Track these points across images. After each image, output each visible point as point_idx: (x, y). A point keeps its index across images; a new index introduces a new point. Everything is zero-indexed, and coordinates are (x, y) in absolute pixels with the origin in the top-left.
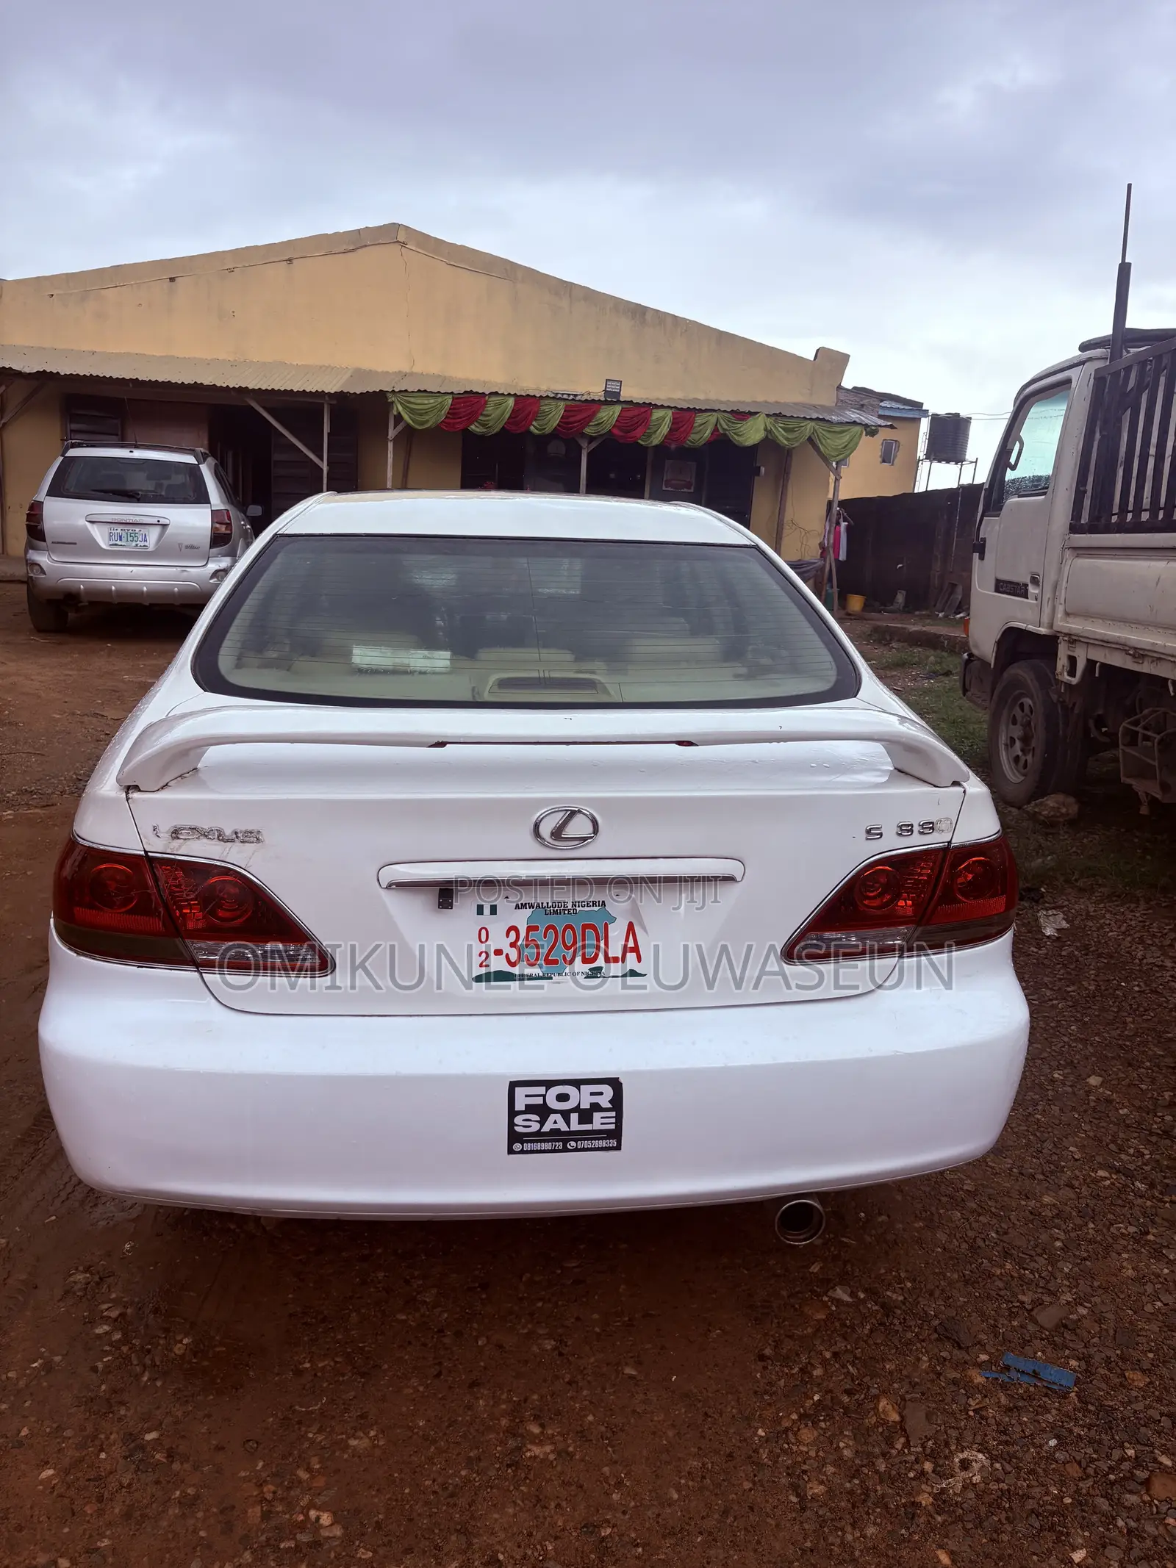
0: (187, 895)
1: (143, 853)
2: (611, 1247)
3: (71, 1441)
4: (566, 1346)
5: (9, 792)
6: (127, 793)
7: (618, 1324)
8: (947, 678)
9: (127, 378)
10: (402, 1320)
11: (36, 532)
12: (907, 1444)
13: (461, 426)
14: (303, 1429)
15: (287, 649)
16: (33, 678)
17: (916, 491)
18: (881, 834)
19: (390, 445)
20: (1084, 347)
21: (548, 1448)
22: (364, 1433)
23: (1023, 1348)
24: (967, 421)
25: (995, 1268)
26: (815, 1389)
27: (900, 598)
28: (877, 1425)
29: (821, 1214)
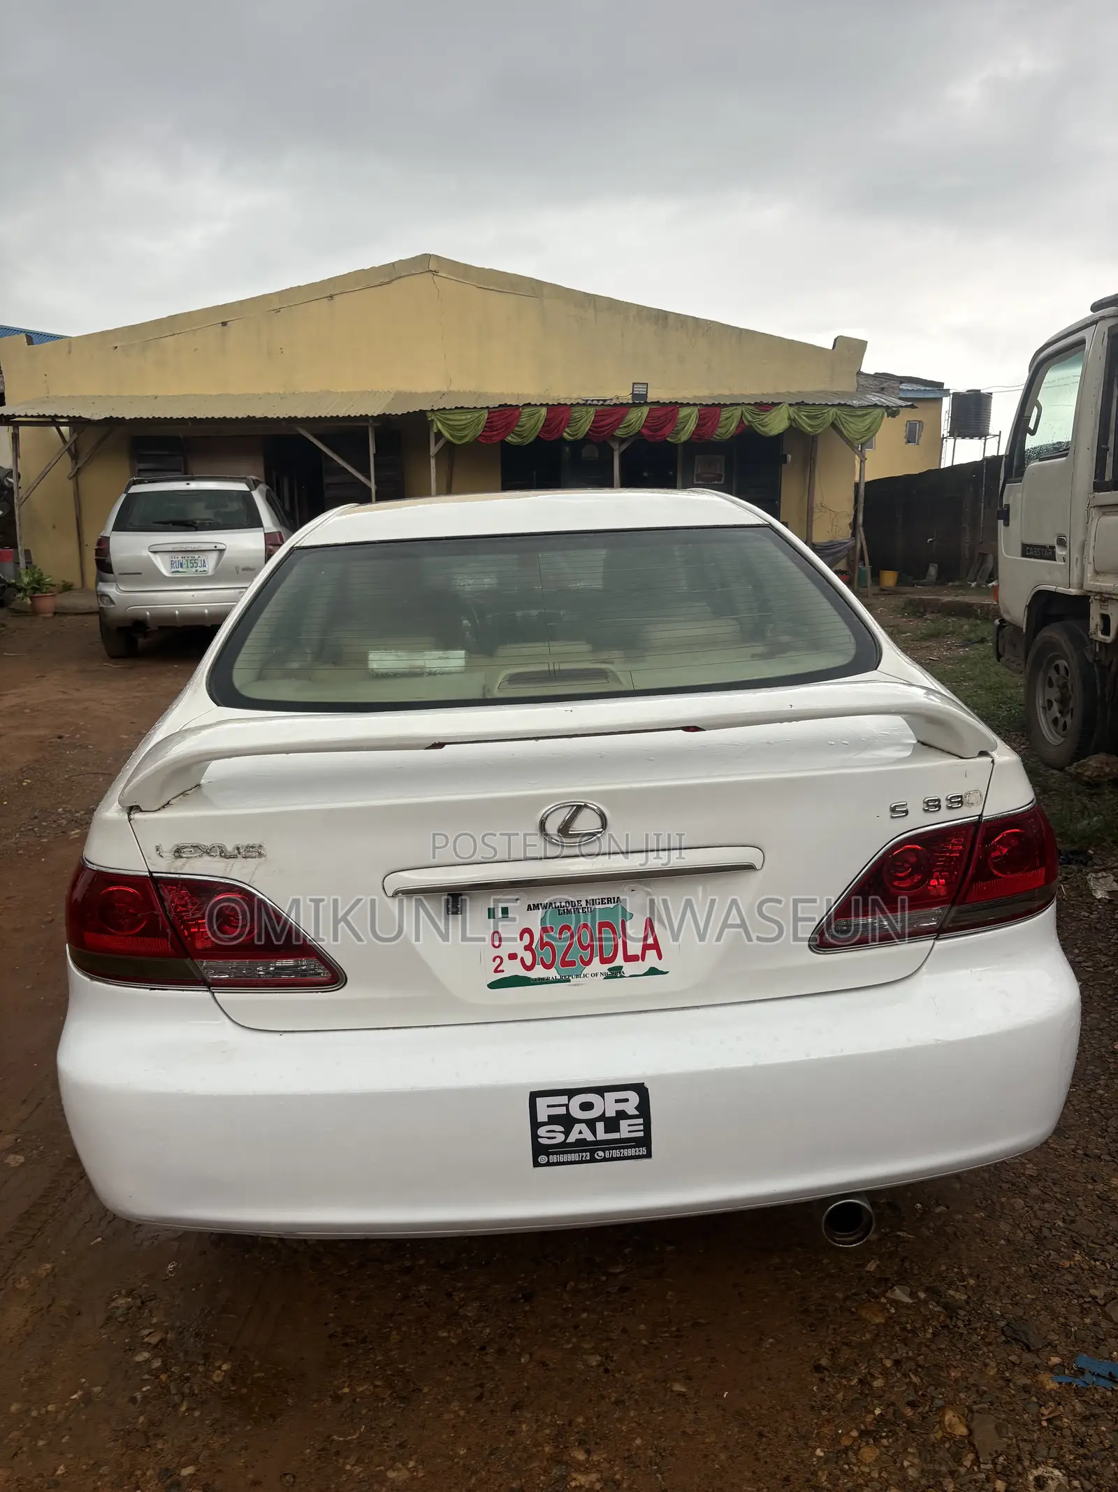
0: (193, 914)
1: (147, 874)
2: (657, 1249)
3: (106, 1479)
4: (612, 1361)
5: (78, 812)
6: (129, 814)
7: (667, 1335)
8: (982, 646)
9: (186, 417)
10: (444, 1337)
11: (104, 566)
12: (976, 1461)
13: (497, 439)
14: (341, 1461)
15: (309, 659)
16: (104, 701)
17: (942, 467)
18: (906, 812)
19: (433, 462)
20: (1095, 307)
21: (594, 1476)
22: (403, 1465)
23: (1097, 1348)
24: (989, 396)
25: (1064, 1261)
26: (876, 1402)
27: (933, 570)
28: (944, 1440)
29: (869, 1213)
